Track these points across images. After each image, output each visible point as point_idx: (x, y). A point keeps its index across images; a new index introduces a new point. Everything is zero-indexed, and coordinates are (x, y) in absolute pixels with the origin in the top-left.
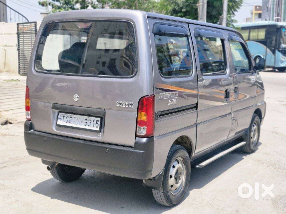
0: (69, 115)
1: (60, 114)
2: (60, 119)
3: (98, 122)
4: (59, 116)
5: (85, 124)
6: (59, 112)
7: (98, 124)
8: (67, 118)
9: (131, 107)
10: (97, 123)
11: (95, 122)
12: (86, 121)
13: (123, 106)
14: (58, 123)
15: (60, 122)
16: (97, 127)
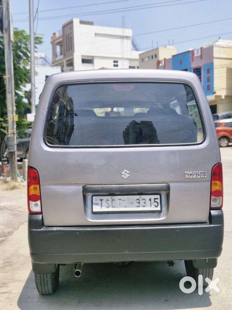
0: (109, 198)
1: (94, 198)
2: (97, 204)
3: (156, 200)
4: (94, 201)
5: (138, 205)
6: (92, 196)
7: (157, 202)
8: (108, 202)
9: (203, 177)
10: (155, 202)
11: (153, 200)
12: (138, 201)
13: (194, 177)
14: (94, 211)
15: (96, 209)
16: (156, 207)
